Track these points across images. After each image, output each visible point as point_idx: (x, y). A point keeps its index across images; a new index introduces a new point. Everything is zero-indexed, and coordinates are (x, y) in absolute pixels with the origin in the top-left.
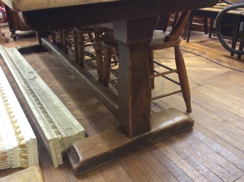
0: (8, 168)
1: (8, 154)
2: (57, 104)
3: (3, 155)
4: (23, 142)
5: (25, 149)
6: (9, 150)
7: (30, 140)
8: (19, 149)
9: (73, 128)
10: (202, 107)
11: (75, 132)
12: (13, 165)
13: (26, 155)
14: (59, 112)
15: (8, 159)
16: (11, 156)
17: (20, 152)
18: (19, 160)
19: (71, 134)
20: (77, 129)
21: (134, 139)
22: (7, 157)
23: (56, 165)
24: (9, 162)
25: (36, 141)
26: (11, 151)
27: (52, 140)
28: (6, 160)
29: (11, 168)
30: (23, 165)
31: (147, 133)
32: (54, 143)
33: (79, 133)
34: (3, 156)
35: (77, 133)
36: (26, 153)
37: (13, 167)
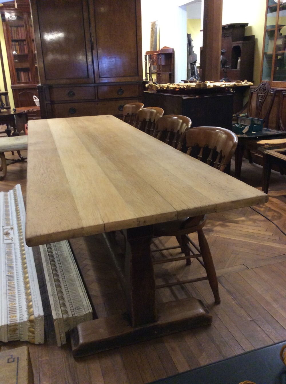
0: (17, 340)
1: (18, 327)
2: (73, 276)
3: (14, 327)
4: (32, 317)
5: (33, 324)
6: (19, 323)
7: (38, 316)
8: (28, 324)
9: (81, 307)
10: (234, 299)
11: (82, 313)
12: (21, 338)
13: (34, 330)
14: (74, 286)
15: (18, 331)
16: (20, 329)
17: (28, 327)
18: (28, 334)
19: (78, 314)
20: (85, 309)
21: (137, 329)
22: (17, 329)
23: (59, 345)
24: (18, 335)
25: (43, 318)
26: (21, 324)
27: (57, 319)
28: (16, 332)
29: (20, 340)
30: (30, 339)
31: (151, 325)
32: (59, 323)
33: (86, 314)
34: (14, 329)
35: (83, 314)
36: (34, 329)
37: (21, 340)
